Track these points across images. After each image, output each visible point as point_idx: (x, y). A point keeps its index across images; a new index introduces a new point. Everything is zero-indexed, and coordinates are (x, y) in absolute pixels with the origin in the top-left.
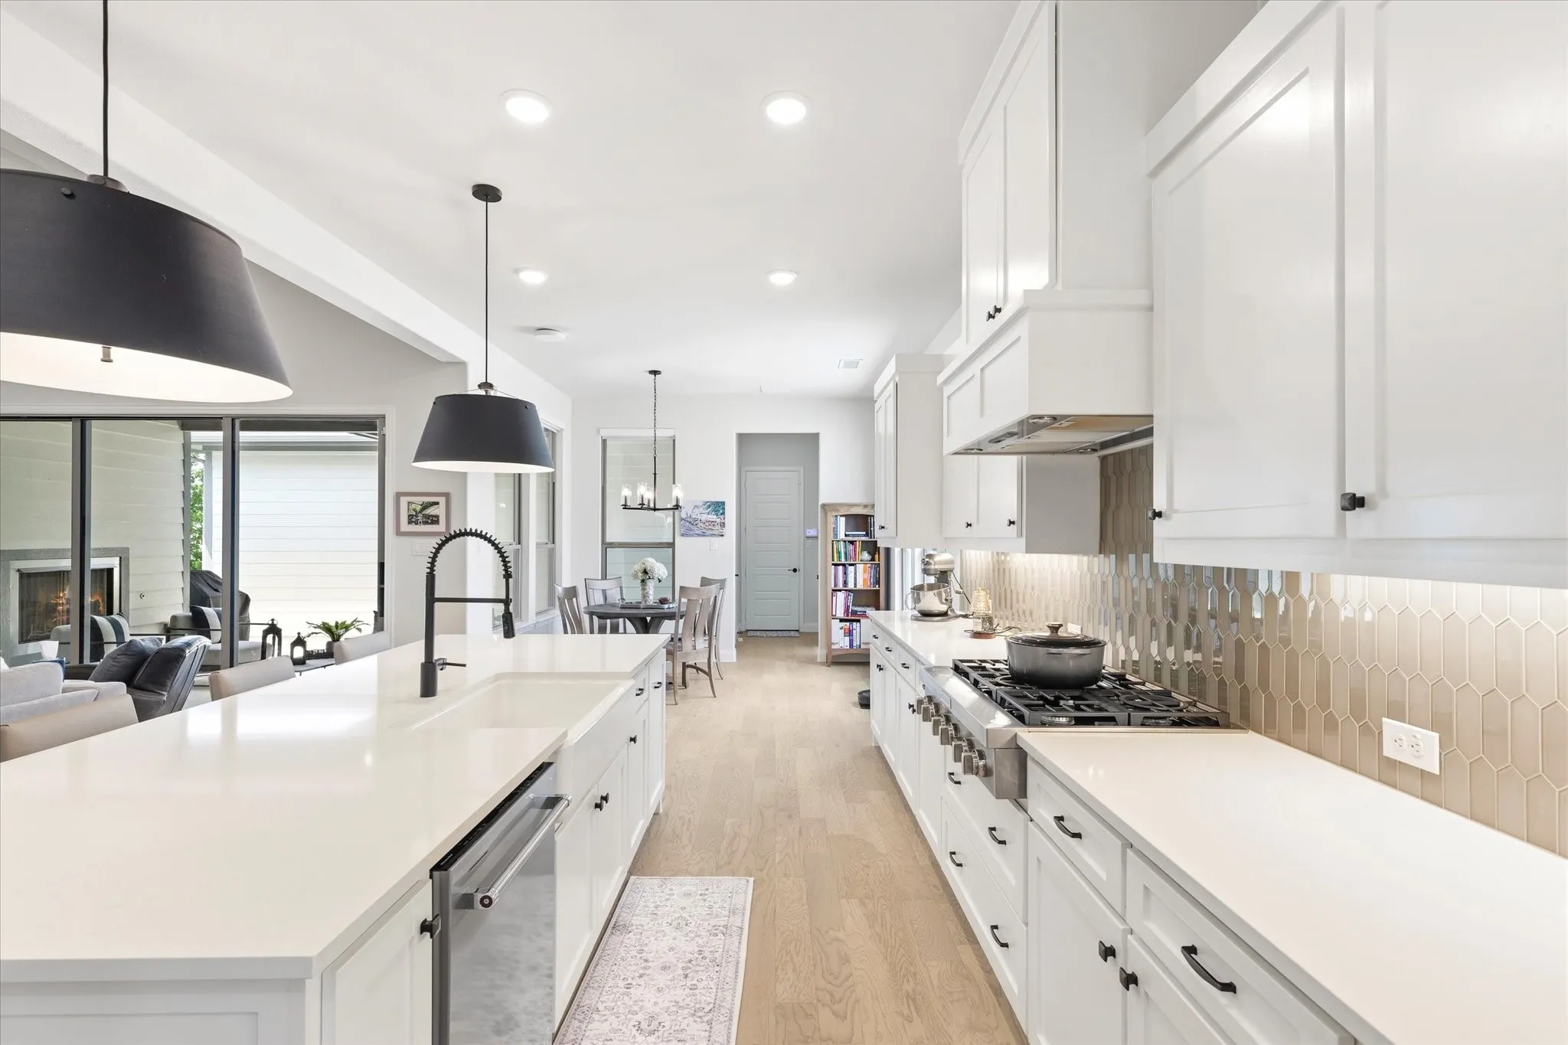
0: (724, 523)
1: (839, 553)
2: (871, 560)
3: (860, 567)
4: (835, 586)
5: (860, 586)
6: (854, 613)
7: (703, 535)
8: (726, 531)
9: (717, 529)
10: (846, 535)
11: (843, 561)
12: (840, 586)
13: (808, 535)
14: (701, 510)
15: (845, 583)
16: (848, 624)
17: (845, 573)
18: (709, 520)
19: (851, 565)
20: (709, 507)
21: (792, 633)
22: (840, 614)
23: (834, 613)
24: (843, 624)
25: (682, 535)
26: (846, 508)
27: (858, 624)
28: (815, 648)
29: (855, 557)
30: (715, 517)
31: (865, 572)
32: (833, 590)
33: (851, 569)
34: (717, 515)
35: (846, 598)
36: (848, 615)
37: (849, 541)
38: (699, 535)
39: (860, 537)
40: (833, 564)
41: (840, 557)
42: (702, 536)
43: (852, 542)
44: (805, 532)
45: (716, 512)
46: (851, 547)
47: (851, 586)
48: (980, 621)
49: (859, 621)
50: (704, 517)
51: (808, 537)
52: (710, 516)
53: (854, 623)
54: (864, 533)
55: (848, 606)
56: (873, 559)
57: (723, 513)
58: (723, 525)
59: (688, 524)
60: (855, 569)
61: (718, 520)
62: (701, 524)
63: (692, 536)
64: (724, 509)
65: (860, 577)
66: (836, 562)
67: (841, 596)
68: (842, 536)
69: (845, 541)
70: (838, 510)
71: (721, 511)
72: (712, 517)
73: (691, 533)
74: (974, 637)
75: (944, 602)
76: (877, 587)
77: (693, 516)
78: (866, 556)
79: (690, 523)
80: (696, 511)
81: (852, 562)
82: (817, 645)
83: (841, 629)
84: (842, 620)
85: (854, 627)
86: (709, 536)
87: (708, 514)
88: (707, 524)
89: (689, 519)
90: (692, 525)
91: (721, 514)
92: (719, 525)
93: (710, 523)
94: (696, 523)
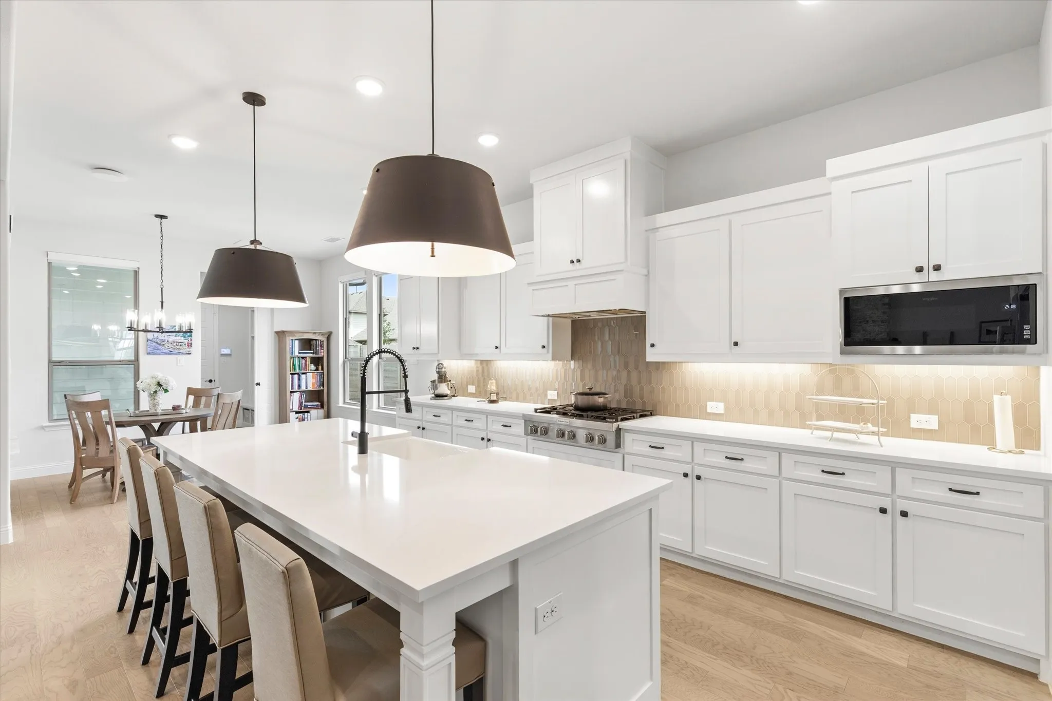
0: (191, 344)
1: (294, 365)
2: (315, 370)
3: (310, 375)
4: (292, 389)
5: (310, 388)
6: (306, 407)
7: (171, 353)
8: (193, 350)
9: (184, 348)
10: (299, 353)
11: (297, 371)
12: (296, 388)
13: (222, 353)
15: (299, 386)
16: (301, 414)
17: (299, 379)
18: (177, 340)
19: (303, 374)
22: (296, 408)
23: (291, 408)
24: (298, 415)
25: (149, 354)
26: (301, 334)
27: (309, 414)
29: (306, 368)
30: (182, 338)
31: (313, 378)
32: (291, 392)
33: (303, 376)
34: (185, 337)
35: (301, 396)
36: (301, 409)
37: (301, 358)
38: (166, 353)
39: (309, 355)
40: (291, 374)
41: (294, 369)
42: (169, 354)
43: (303, 358)
44: (220, 351)
46: (303, 361)
47: (303, 388)
48: (495, 395)
49: (308, 412)
50: (171, 339)
51: (223, 355)
53: (306, 414)
54: (312, 352)
55: (301, 403)
56: (317, 369)
57: (191, 336)
58: (190, 345)
59: (154, 344)
60: (306, 377)
61: (186, 341)
62: (169, 345)
63: (159, 354)
65: (310, 381)
66: (292, 372)
67: (296, 396)
68: (296, 353)
69: (299, 357)
70: (294, 336)
71: (189, 334)
73: (158, 351)
74: (491, 403)
75: (450, 388)
76: (322, 388)
77: (161, 338)
78: (313, 367)
79: (157, 343)
81: (304, 372)
83: (296, 418)
84: (297, 413)
85: (306, 416)
86: (176, 354)
87: (176, 336)
88: (175, 344)
89: (155, 340)
90: (159, 344)
91: (189, 336)
92: (188, 346)
93: (177, 344)
94: (163, 343)
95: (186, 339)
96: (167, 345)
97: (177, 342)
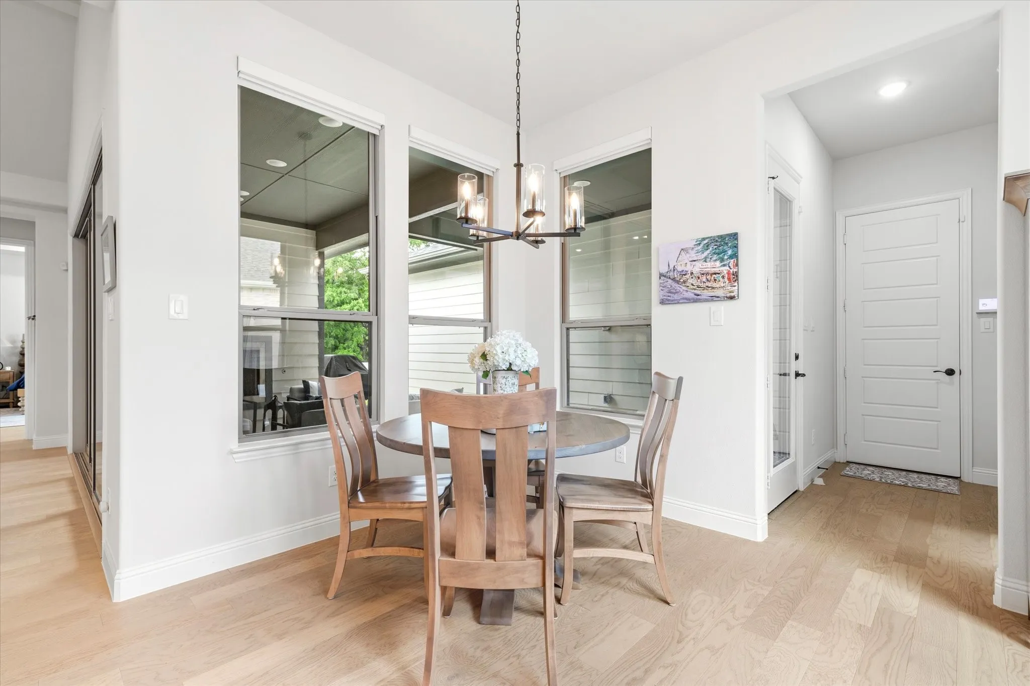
0: (737, 274)
7: (697, 299)
9: (722, 287)
13: (982, 308)
14: (693, 255)
18: (709, 271)
20: (707, 246)
21: (941, 484)
25: (662, 302)
28: (992, 537)
30: (718, 264)
34: (722, 260)
42: (695, 301)
45: (720, 254)
50: (697, 268)
51: (980, 314)
52: (709, 264)
57: (735, 256)
58: (734, 277)
59: (670, 281)
61: (726, 270)
62: (694, 281)
64: (736, 247)
71: (730, 252)
72: (714, 265)
73: (676, 297)
77: (680, 269)
79: (674, 279)
80: (685, 258)
82: (997, 533)
86: (706, 300)
87: (705, 261)
88: (704, 280)
89: (671, 274)
90: (678, 282)
91: (731, 257)
92: (729, 279)
93: (709, 277)
94: (684, 278)
95: (724, 265)
96: (690, 281)
97: (707, 274)
